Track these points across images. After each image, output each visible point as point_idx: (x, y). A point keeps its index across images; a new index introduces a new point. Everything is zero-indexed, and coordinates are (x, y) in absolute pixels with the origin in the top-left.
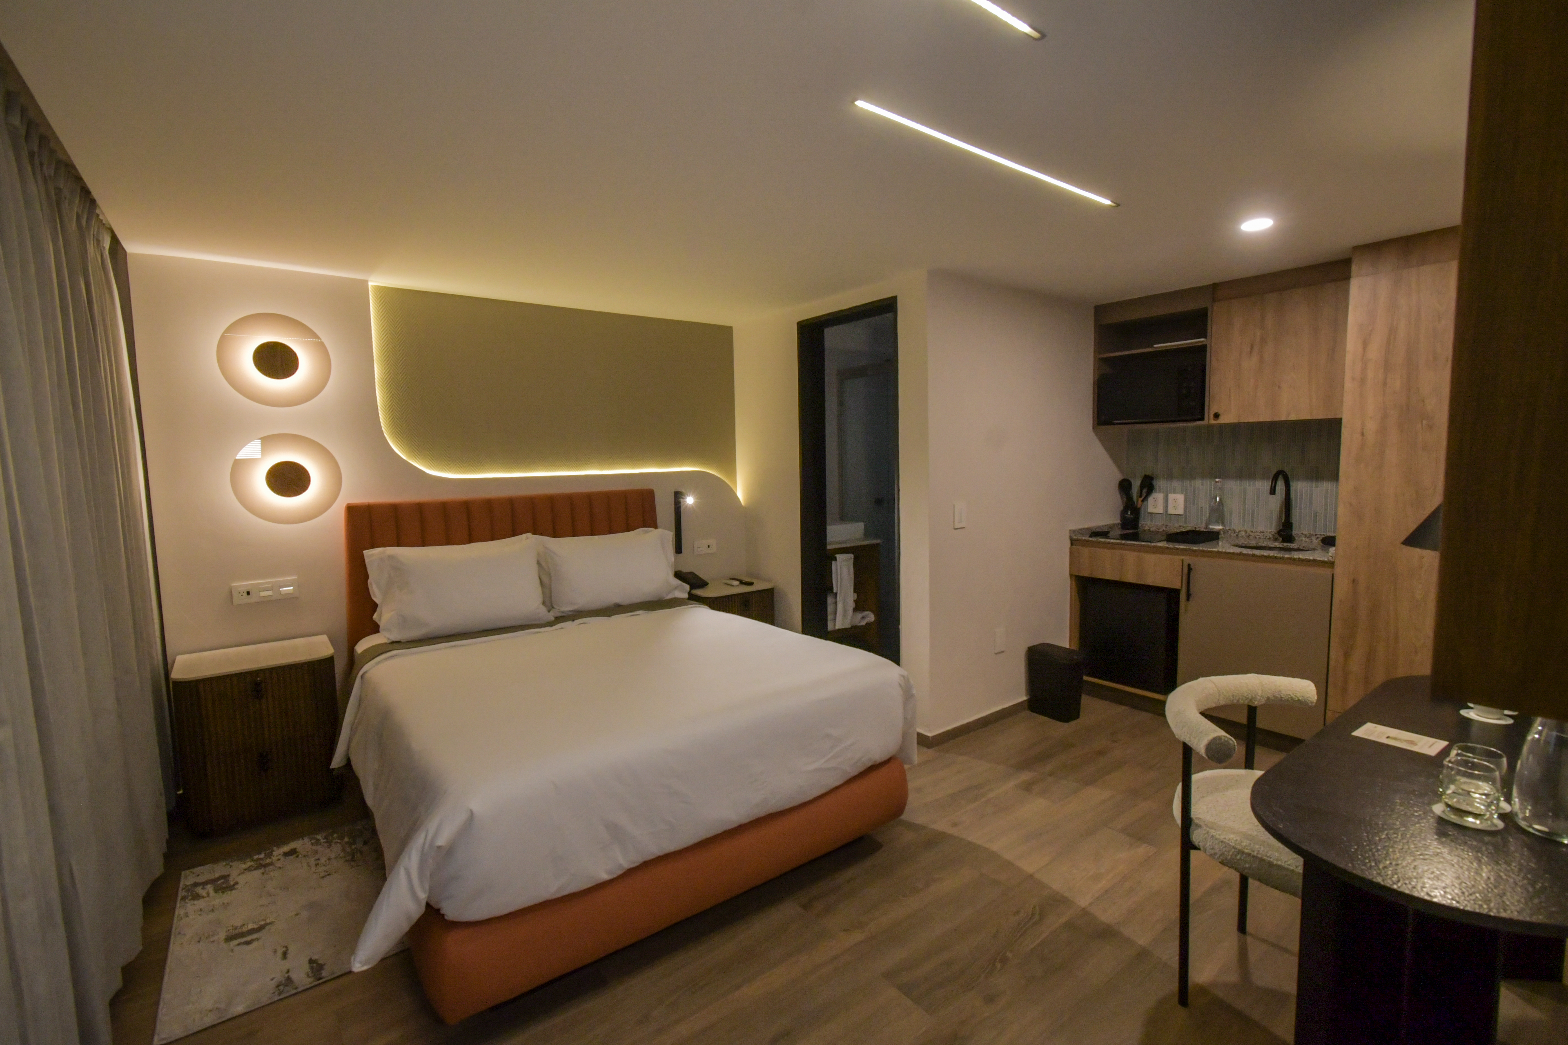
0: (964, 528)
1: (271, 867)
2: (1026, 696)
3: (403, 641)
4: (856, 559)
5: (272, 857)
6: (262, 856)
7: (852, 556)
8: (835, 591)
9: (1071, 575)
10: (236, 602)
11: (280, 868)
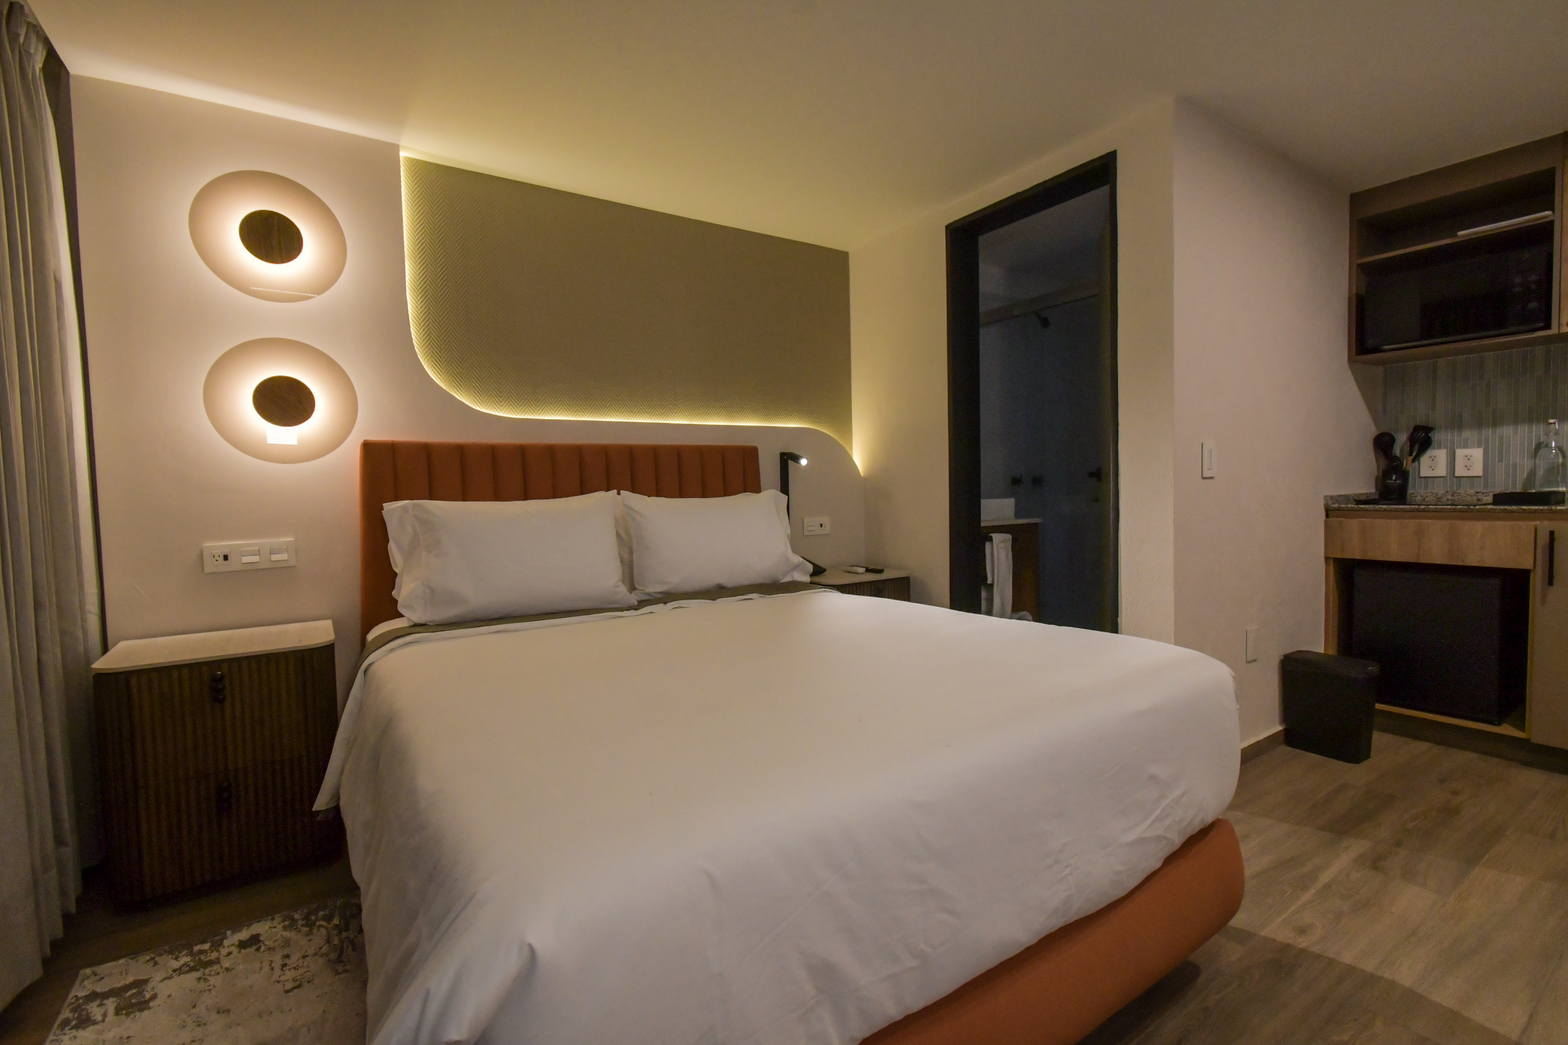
0: (1212, 478)
1: (216, 967)
2: (1280, 724)
3: (430, 624)
4: (1015, 541)
5: (221, 948)
6: (206, 946)
7: (1009, 537)
8: (989, 581)
9: (1327, 559)
10: (208, 570)
11: (227, 969)
